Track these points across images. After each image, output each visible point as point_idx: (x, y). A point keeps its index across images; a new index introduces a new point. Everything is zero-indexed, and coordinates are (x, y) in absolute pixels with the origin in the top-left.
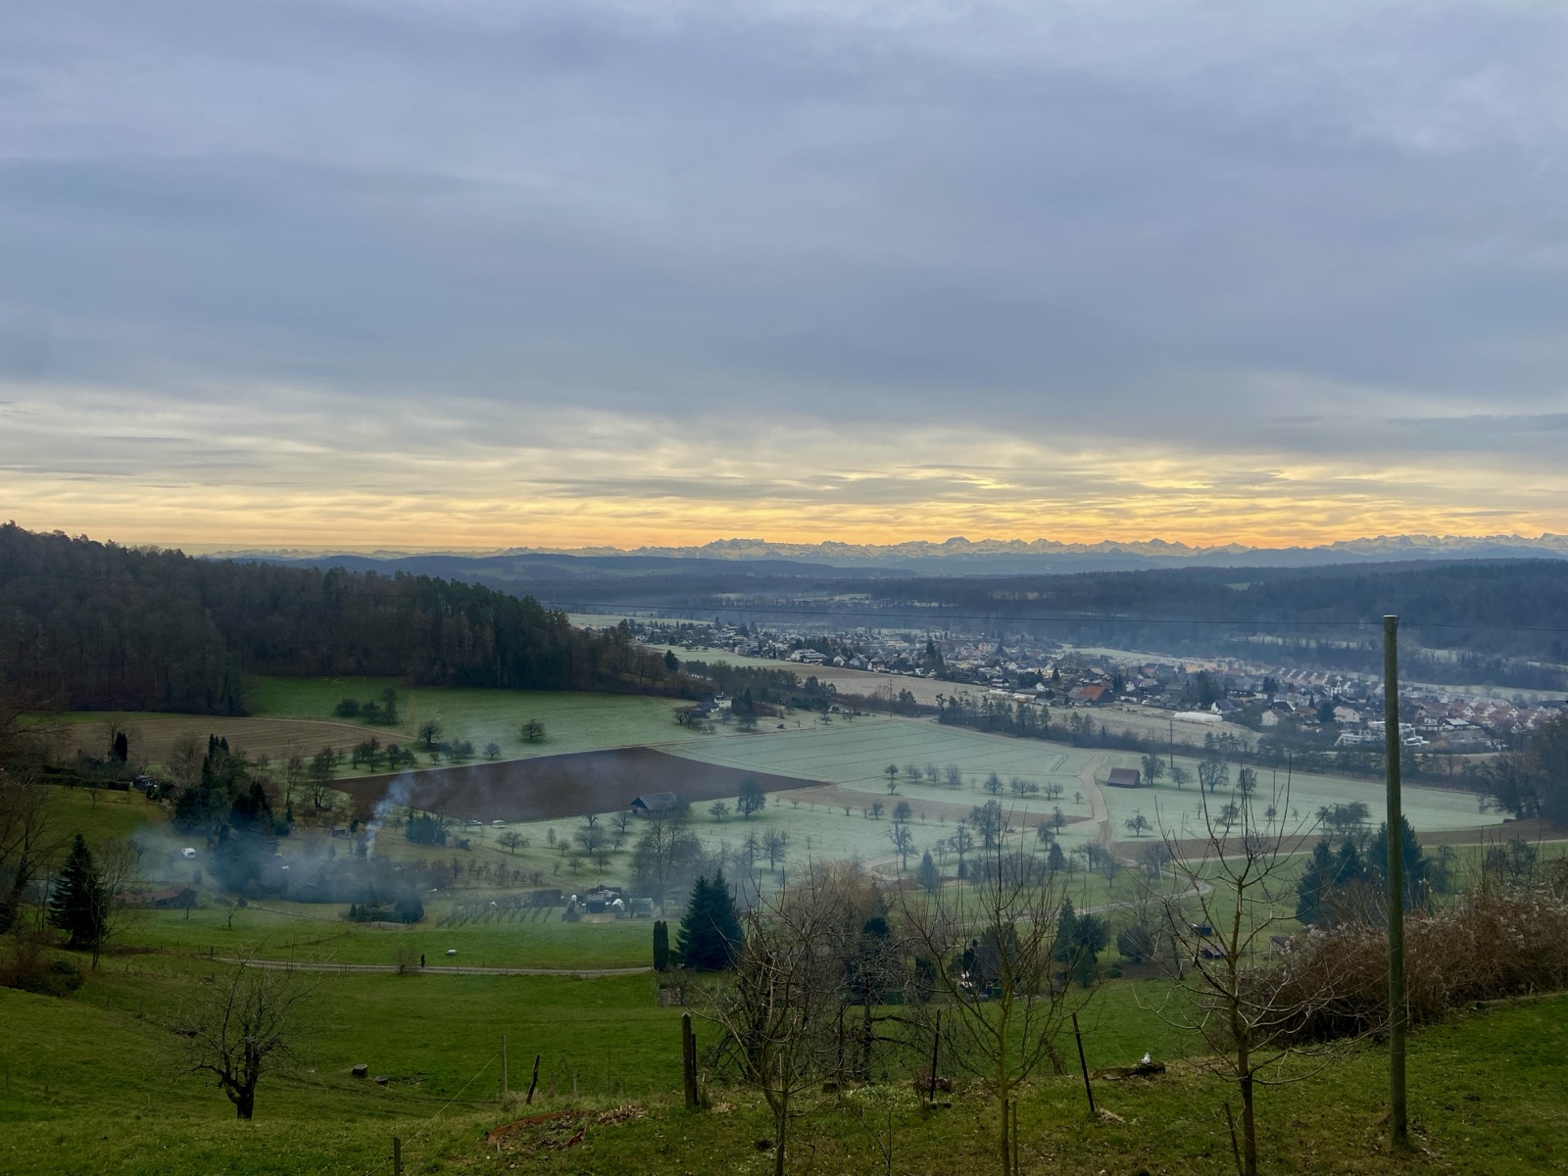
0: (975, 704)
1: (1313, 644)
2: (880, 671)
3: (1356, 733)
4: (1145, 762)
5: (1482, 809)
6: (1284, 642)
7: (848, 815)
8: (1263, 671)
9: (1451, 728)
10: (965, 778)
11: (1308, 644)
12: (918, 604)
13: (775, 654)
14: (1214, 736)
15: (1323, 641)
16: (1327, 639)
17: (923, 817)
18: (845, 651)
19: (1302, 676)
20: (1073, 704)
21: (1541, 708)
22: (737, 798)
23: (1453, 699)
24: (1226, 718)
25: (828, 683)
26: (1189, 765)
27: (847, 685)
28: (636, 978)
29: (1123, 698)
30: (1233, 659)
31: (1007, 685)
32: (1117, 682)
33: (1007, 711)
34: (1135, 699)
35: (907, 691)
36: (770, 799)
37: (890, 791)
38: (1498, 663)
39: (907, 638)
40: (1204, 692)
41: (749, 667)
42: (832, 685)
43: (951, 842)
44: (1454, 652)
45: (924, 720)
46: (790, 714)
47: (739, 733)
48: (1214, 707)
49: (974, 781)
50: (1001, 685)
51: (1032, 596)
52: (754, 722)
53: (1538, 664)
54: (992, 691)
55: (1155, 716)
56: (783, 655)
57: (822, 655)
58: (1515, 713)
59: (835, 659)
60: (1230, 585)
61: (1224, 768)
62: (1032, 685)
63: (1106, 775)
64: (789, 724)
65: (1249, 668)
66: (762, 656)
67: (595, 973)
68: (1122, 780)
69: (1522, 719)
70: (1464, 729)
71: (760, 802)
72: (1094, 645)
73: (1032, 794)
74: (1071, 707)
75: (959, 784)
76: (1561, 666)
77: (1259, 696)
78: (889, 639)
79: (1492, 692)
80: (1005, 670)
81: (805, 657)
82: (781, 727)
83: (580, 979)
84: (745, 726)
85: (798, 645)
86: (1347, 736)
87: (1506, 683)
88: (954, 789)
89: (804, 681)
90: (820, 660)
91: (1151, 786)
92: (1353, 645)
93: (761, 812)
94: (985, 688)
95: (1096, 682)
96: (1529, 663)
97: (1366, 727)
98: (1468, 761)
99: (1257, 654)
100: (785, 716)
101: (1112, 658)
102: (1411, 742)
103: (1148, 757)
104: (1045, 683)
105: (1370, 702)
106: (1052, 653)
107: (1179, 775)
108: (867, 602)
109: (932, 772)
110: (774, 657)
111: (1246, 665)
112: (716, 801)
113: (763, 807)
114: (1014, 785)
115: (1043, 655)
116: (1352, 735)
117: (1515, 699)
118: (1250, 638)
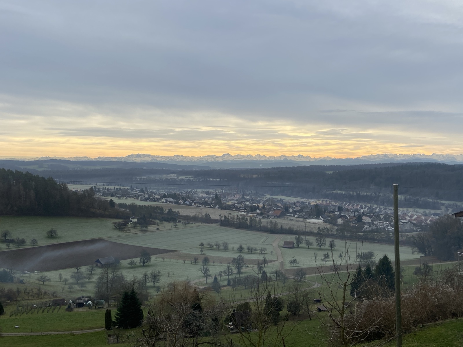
0: (234, 218)
1: (355, 194)
2: (197, 206)
3: (370, 226)
4: (296, 239)
5: (413, 253)
6: (345, 193)
7: (184, 263)
8: (338, 204)
9: (402, 223)
10: (230, 247)
11: (353, 193)
12: (212, 180)
13: (155, 200)
14: (321, 228)
15: (358, 192)
16: (360, 192)
17: (214, 263)
18: (183, 198)
19: (351, 205)
20: (270, 217)
21: (432, 216)
22: (140, 258)
23: (402, 213)
24: (325, 221)
25: (176, 211)
26: (312, 239)
27: (184, 212)
28: (97, 333)
29: (288, 215)
30: (327, 199)
31: (246, 210)
32: (286, 208)
33: (246, 221)
34: (292, 215)
35: (208, 214)
36: (153, 258)
37: (201, 253)
38: (418, 200)
39: (207, 193)
40: (317, 212)
41: (145, 205)
42: (178, 212)
43: (225, 272)
44: (403, 196)
45: (214, 225)
46: (161, 224)
47: (140, 232)
48: (321, 217)
49: (233, 248)
50: (244, 211)
51: (255, 176)
52: (146, 227)
53: (431, 200)
54: (240, 213)
55: (299, 221)
56: (158, 200)
57: (174, 200)
58: (423, 218)
59: (179, 202)
60: (326, 172)
61: (324, 240)
62: (255, 210)
63: (282, 244)
64: (161, 227)
65: (333, 203)
66: (150, 201)
67: (81, 332)
68: (288, 245)
69: (426, 220)
70: (406, 224)
71: (149, 259)
72: (277, 195)
73: (255, 252)
74: (269, 218)
75: (227, 249)
76: (439, 201)
77: (336, 213)
78: (200, 193)
79: (416, 210)
80: (245, 204)
81: (167, 201)
82: (158, 229)
83: (74, 335)
84: (143, 229)
85: (164, 196)
86: (367, 227)
87: (420, 207)
88: (226, 251)
89: (167, 210)
90: (173, 202)
91: (298, 247)
92: (368, 194)
93: (149, 263)
94: (237, 212)
95: (279, 209)
96: (428, 200)
97: (373, 224)
98: (408, 235)
99: (336, 197)
100: (159, 224)
101: (284, 199)
102: (388, 229)
103: (298, 237)
104: (260, 210)
105: (374, 215)
106: (262, 198)
107: (308, 243)
108: (192, 179)
109: (217, 245)
110: (155, 201)
111: (332, 201)
112: (131, 260)
113: (150, 261)
114: (248, 249)
115: (259, 199)
116: (368, 227)
117: (423, 213)
118: (333, 192)
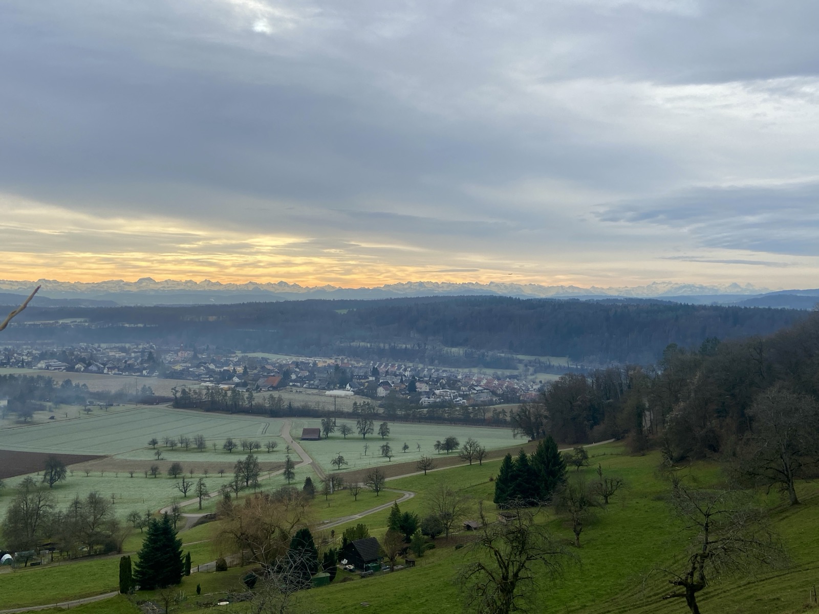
0: (200, 394)
1: (387, 347)
2: (115, 374)
3: (429, 398)
4: (323, 424)
5: (515, 436)
6: (371, 345)
7: (132, 477)
8: (361, 364)
9: (475, 392)
10: (209, 444)
11: (384, 347)
12: (127, 325)
13: (22, 364)
14: (358, 404)
15: (393, 344)
16: (395, 343)
17: (191, 472)
18: (82, 360)
19: (383, 366)
20: (261, 389)
21: (508, 379)
22: (43, 473)
23: (464, 376)
24: (356, 393)
25: (81, 384)
26: (352, 424)
27: (95, 384)
29: (291, 384)
30: (344, 357)
31: (212, 379)
32: (286, 374)
33: (224, 396)
34: (299, 384)
35: (147, 387)
36: (68, 469)
37: (156, 457)
38: (483, 355)
39: (123, 350)
40: (341, 378)
41: (10, 375)
42: (84, 385)
44: (461, 349)
45: (162, 407)
46: (56, 408)
47: (19, 425)
48: (348, 387)
49: (215, 445)
50: (208, 379)
52: (30, 416)
53: (503, 355)
54: (203, 384)
55: (314, 394)
56: (29, 365)
57: (64, 364)
58: (496, 382)
59: (77, 366)
60: (337, 311)
61: (371, 423)
62: (230, 378)
63: (300, 433)
64: (59, 414)
65: (353, 362)
66: (11, 366)
68: (310, 435)
69: (501, 385)
70: (482, 392)
71: (61, 474)
72: (254, 352)
73: (256, 450)
74: (259, 392)
75: (204, 448)
76: (514, 356)
77: (371, 379)
78: (109, 350)
79: (482, 371)
80: (207, 368)
81: (50, 366)
82: (52, 418)
84: (23, 419)
85: (43, 356)
86: (424, 400)
87: (488, 365)
88: (201, 452)
89: (60, 383)
90: (63, 368)
91: (327, 438)
92: (409, 346)
93: (64, 482)
94: (196, 382)
95: (272, 374)
96: (498, 354)
97: (434, 394)
98: (495, 410)
99: (356, 354)
100: (54, 410)
101: (268, 359)
102: (458, 401)
103: (326, 420)
104: (239, 377)
105: (431, 379)
106: (231, 357)
107: (345, 430)
108: (87, 324)
109: (173, 444)
110: (23, 367)
111: (351, 360)
112: (25, 476)
113: (64, 478)
114: (244, 445)
115: (225, 359)
116: (427, 399)
117: (493, 375)
118: (352, 344)
